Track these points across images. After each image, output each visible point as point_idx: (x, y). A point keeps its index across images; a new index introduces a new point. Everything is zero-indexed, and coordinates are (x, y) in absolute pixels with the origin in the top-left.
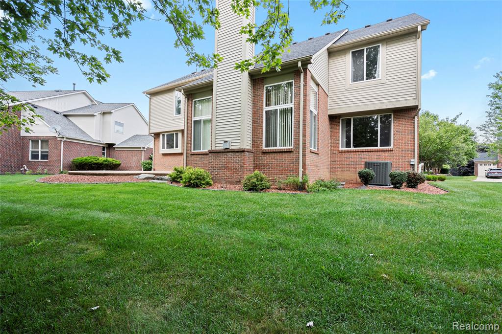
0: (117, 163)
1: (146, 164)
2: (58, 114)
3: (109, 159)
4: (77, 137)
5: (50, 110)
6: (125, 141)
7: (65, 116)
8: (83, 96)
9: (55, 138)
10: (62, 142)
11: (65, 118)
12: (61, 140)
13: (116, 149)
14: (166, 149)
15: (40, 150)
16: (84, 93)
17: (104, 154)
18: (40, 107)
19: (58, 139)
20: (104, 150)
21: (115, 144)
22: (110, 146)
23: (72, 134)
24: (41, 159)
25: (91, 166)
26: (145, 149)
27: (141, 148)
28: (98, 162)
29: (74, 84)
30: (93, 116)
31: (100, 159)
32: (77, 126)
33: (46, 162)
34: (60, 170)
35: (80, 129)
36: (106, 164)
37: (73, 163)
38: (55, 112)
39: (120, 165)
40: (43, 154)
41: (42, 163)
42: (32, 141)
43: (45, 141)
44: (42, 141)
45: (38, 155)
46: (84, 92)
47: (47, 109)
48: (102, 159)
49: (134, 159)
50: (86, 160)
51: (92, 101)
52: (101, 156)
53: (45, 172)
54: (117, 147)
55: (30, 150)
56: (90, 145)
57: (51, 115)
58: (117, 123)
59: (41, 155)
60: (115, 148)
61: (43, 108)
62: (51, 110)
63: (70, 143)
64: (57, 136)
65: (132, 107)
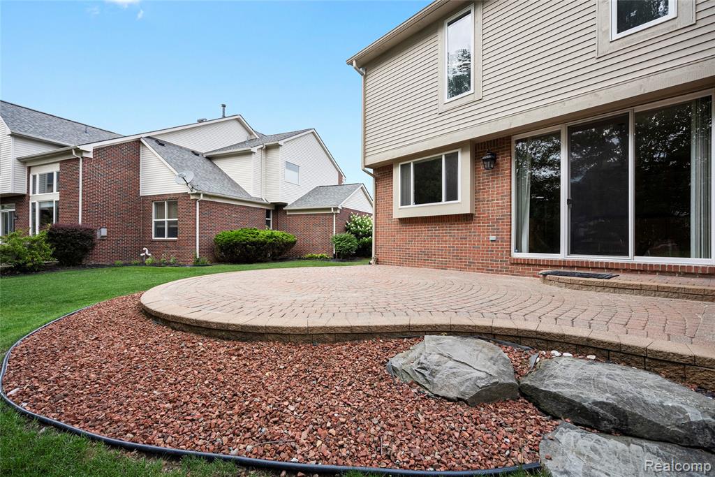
0: (290, 240)
1: (341, 240)
2: (198, 155)
3: (277, 233)
4: (223, 192)
5: (185, 149)
6: (301, 199)
7: (210, 158)
8: (236, 124)
9: (186, 195)
10: (198, 203)
11: (209, 162)
12: (196, 200)
13: (288, 214)
14: (412, 205)
15: (166, 219)
16: (238, 120)
17: (268, 223)
18: (169, 144)
19: (192, 197)
20: (268, 217)
21: (285, 205)
22: (278, 208)
23: (215, 188)
24: (168, 236)
25: (246, 248)
26: (338, 212)
27: (330, 209)
28: (257, 239)
29: (224, 106)
30: (249, 153)
31: (262, 232)
32: (226, 175)
33: (175, 241)
34: (196, 257)
35: (230, 179)
36: (270, 243)
37: (216, 243)
38: (193, 152)
39: (295, 242)
40: (171, 226)
41: (169, 244)
42: (156, 204)
43: (173, 201)
44: (169, 204)
45: (164, 228)
46: (237, 117)
47: (181, 148)
48: (265, 233)
49: (319, 231)
50: (237, 236)
51: (251, 134)
52: (263, 228)
53: (172, 260)
54: (289, 208)
55: (154, 220)
56: (246, 208)
57: (186, 156)
58: (289, 166)
59: (169, 228)
60: (286, 211)
61: (174, 145)
62: (188, 150)
63: (211, 204)
64: (189, 192)
65: (312, 135)
